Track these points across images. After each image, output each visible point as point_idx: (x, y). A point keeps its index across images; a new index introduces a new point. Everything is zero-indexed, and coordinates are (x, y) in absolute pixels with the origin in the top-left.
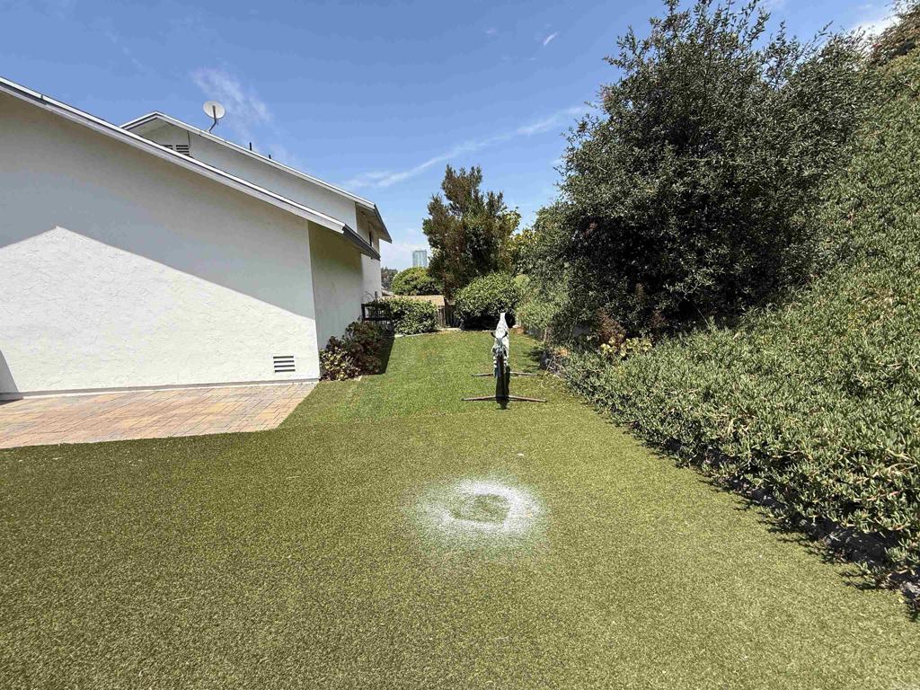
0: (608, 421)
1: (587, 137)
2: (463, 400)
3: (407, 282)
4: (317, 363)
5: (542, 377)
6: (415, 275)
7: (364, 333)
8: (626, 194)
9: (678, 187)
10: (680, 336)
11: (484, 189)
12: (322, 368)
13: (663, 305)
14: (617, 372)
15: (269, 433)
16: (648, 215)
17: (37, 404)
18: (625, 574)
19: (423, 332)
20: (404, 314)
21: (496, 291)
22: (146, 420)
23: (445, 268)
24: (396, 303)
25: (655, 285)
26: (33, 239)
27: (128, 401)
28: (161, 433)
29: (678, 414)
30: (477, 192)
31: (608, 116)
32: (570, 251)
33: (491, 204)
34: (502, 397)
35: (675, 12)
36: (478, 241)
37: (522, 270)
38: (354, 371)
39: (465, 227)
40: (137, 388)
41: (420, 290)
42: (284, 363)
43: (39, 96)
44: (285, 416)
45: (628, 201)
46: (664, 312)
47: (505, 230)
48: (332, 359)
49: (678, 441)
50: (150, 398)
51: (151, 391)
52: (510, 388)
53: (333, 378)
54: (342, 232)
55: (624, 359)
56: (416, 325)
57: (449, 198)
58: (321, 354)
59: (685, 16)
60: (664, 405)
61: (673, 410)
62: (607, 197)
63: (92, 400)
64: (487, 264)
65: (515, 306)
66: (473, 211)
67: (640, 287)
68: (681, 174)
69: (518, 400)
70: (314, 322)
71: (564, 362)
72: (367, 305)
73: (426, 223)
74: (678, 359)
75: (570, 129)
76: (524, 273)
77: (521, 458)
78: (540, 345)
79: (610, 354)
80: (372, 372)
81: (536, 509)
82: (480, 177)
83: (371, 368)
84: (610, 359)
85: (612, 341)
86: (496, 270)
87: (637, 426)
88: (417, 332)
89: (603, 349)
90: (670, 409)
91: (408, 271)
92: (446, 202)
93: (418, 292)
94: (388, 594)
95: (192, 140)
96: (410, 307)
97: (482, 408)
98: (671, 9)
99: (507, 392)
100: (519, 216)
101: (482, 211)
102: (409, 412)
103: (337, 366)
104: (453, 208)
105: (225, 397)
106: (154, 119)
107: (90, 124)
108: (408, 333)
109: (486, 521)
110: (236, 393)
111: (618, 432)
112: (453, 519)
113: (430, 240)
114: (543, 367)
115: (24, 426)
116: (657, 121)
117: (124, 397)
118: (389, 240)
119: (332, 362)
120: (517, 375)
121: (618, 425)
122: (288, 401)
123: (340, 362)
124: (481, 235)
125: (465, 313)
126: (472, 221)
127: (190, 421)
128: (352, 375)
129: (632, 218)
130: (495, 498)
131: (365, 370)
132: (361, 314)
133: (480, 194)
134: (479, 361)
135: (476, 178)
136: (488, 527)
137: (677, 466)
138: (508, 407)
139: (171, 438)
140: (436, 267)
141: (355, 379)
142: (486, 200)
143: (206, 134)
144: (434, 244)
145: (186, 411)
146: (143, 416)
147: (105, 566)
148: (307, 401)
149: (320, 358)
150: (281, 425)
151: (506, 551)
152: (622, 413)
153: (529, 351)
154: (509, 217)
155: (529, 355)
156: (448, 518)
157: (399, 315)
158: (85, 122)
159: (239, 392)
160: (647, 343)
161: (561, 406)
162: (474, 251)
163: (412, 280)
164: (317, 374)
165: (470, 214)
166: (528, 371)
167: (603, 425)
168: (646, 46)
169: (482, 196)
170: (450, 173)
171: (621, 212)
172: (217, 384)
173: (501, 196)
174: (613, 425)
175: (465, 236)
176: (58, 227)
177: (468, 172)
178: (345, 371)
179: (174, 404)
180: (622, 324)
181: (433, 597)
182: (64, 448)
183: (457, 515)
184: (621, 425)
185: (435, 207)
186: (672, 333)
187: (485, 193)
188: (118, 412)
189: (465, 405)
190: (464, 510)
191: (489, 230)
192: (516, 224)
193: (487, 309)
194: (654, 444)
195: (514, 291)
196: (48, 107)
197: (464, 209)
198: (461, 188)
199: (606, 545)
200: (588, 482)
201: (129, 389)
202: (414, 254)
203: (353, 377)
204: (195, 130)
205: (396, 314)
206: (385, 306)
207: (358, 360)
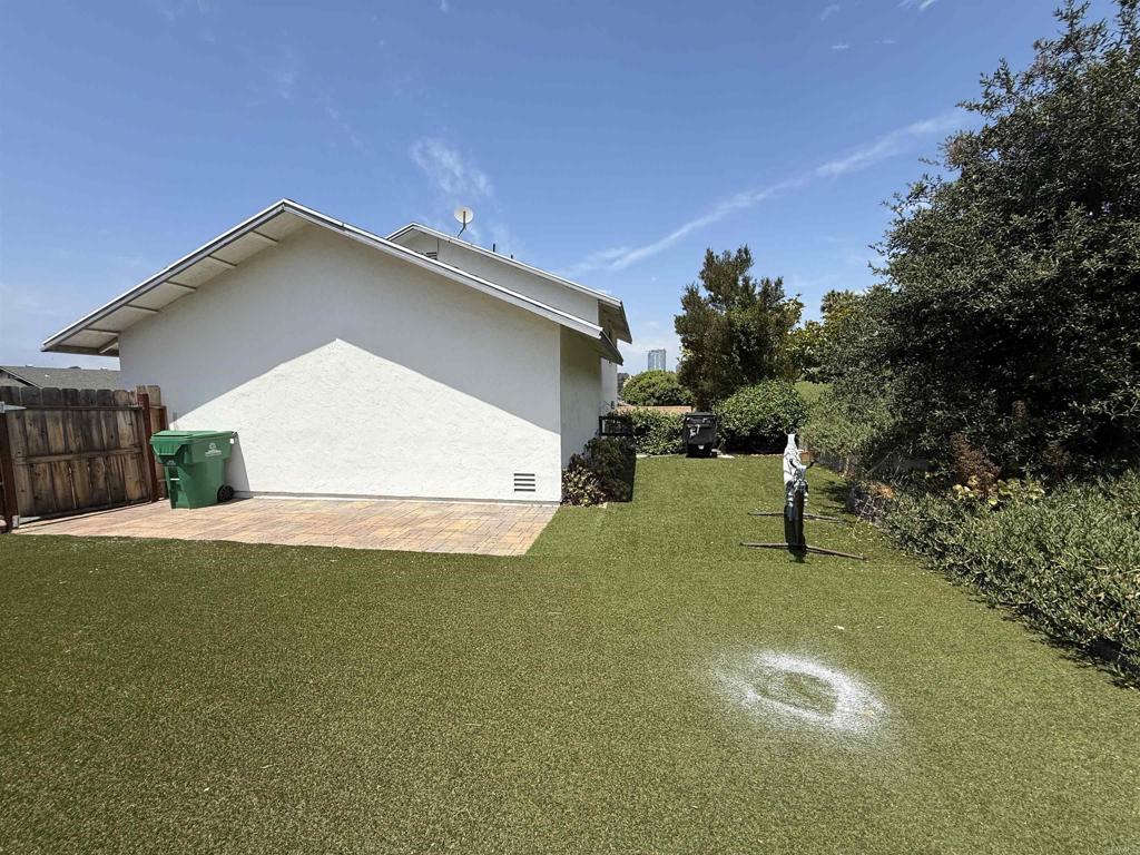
0: (971, 597)
1: (925, 204)
2: (741, 544)
3: (642, 389)
4: (559, 484)
5: (851, 524)
6: (653, 380)
7: (607, 451)
8: (999, 278)
9: (1093, 264)
10: (1100, 480)
11: (757, 274)
12: (565, 490)
13: (1067, 431)
14: (987, 528)
15: (518, 558)
16: (1035, 304)
17: (307, 505)
18: (1047, 830)
19: (672, 452)
20: (649, 429)
21: (772, 404)
22: (398, 532)
23: (701, 374)
24: (640, 416)
25: (1047, 402)
26: (317, 351)
27: (380, 510)
28: (415, 547)
29: (1112, 602)
30: (746, 280)
31: (957, 173)
32: (896, 355)
33: (765, 293)
34: (797, 547)
35: (1077, 28)
36: (748, 341)
37: (803, 376)
38: (598, 497)
39: (731, 324)
40: (385, 497)
41: (658, 398)
42: (524, 482)
43: (341, 224)
44: (531, 542)
45: (1004, 287)
46: (1066, 444)
47: (783, 325)
48: (576, 480)
49: (1117, 646)
50: (397, 508)
51: (398, 501)
52: (805, 535)
53: (576, 503)
54: (600, 337)
55: (995, 508)
56: (663, 444)
57: (709, 288)
58: (563, 474)
59: (1096, 31)
60: (1081, 584)
61: (1102, 595)
62: (968, 283)
63: (350, 505)
64: (757, 370)
65: (798, 424)
66: (741, 303)
67: (1020, 405)
68: (1097, 244)
69: (821, 552)
70: (559, 437)
71: (888, 506)
72: (605, 418)
73: (678, 320)
74: (1100, 517)
75: (896, 196)
76: (806, 379)
77: (841, 632)
78: (840, 479)
79: (969, 499)
80: (619, 499)
81: (879, 705)
82: (749, 260)
83: (618, 494)
84: (970, 507)
85: (974, 481)
86: (772, 376)
87: (1030, 610)
88: (664, 452)
89: (956, 492)
90: (1096, 592)
91: (644, 375)
92: (704, 294)
93: (655, 401)
94: (694, 773)
95: (441, 247)
96: (657, 422)
97: (770, 558)
98: (1071, 25)
99: (802, 539)
100: (801, 305)
101: (753, 303)
102: (674, 554)
103: (582, 488)
104: (713, 300)
105: (466, 514)
106: (411, 229)
107: (377, 244)
108: (653, 454)
109: (806, 708)
110: (477, 510)
111: (994, 618)
112: (759, 697)
113: (683, 341)
114: (851, 510)
115: (300, 526)
116: (1048, 174)
117: (375, 506)
118: (630, 341)
119: (576, 484)
120: (812, 518)
121: (992, 607)
122: (530, 524)
123: (585, 484)
124: (752, 333)
125: (728, 431)
126: (741, 317)
127: (438, 537)
128: (596, 501)
129: (1009, 309)
130: (814, 680)
131: (611, 497)
132: (598, 427)
133: (751, 283)
134: (754, 494)
135: (744, 260)
136: (810, 716)
137: (1116, 684)
138: (807, 560)
139: (424, 553)
140: (689, 373)
141: (600, 506)
142: (758, 290)
143: (456, 240)
144: (688, 344)
145: (432, 526)
146: (395, 526)
147: (399, 674)
148: (550, 528)
149: (563, 478)
150: (528, 551)
151: (842, 753)
152: (999, 590)
153: (823, 487)
154: (786, 307)
155: (824, 491)
156: (752, 695)
157: (643, 431)
158: (371, 243)
159: (478, 510)
160: (1036, 489)
161: (890, 568)
162: (742, 353)
163: (649, 387)
164: (558, 497)
165: (737, 308)
166: (827, 514)
167: (966, 603)
168: (1029, 78)
169: (754, 285)
170: (710, 258)
171: (991, 302)
172: (457, 500)
173: (779, 283)
174: (984, 605)
175: (731, 335)
176: (338, 340)
177: (734, 254)
178: (589, 495)
179: (422, 517)
180: (992, 458)
181: (752, 790)
182: (336, 551)
183: (765, 693)
184: (998, 606)
185: (691, 300)
186: (1082, 476)
187: (759, 281)
188: (373, 520)
189: (746, 552)
190: (772, 687)
191: (762, 328)
192: (797, 315)
193: (759, 427)
194: (1063, 643)
195: (798, 404)
196: (347, 233)
197: (727, 300)
198: (724, 274)
199: (1004, 780)
200: (955, 682)
201: (380, 497)
202: (649, 355)
203: (597, 503)
204: (446, 236)
205: (639, 428)
206: (626, 419)
207: (603, 484)
